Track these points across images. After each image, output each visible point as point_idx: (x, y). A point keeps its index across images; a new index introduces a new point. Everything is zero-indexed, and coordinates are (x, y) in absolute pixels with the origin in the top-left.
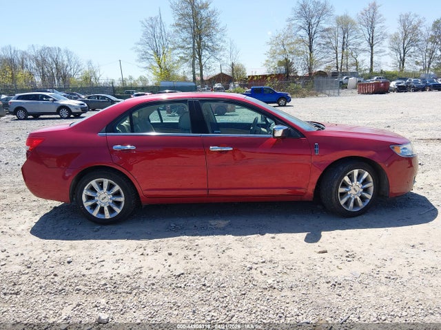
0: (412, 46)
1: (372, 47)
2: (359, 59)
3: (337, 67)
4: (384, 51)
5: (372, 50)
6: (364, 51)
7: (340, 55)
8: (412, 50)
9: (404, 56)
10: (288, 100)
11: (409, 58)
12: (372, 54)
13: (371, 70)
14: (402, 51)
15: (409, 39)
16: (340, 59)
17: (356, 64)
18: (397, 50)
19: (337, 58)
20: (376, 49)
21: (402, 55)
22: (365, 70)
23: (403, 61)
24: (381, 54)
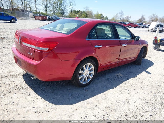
0: (49, 4)
1: (36, 2)
2: (31, 6)
3: (23, 8)
4: (40, 4)
5: (36, 3)
6: (33, 3)
7: (24, 3)
8: (49, 5)
9: (47, 7)
10: (16, 20)
11: (48, 8)
12: (36, 4)
13: (36, 11)
14: (46, 5)
15: (48, 1)
16: (24, 4)
17: (30, 8)
18: (44, 5)
19: (22, 4)
20: (37, 3)
21: (46, 7)
22: (34, 11)
23: (46, 9)
24: (39, 5)
